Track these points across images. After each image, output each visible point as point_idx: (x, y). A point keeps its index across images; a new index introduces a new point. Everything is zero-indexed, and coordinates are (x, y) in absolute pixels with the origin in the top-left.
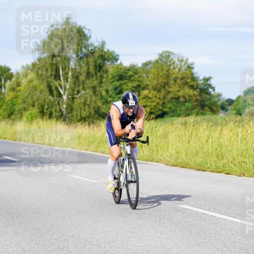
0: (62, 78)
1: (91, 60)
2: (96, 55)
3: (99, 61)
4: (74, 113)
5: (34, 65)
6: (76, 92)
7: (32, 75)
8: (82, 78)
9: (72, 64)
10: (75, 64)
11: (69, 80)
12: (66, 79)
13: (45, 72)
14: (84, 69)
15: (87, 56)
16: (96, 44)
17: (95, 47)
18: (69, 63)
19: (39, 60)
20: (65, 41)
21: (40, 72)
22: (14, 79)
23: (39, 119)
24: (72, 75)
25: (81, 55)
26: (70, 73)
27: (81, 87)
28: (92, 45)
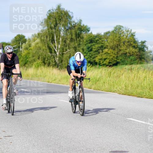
0: (56, 42)
1: (73, 31)
2: (76, 28)
3: (78, 32)
4: (63, 63)
5: (39, 34)
6: (65, 50)
7: (38, 40)
8: (68, 42)
9: (62, 33)
10: (63, 33)
11: (60, 43)
12: (58, 43)
13: (45, 38)
14: (69, 36)
15: (70, 28)
16: (76, 21)
17: (76, 23)
18: (60, 33)
19: (42, 31)
20: (57, 19)
21: (42, 38)
22: (27, 42)
23: (42, 67)
24: (62, 40)
25: (67, 28)
26: (61, 39)
27: (67, 47)
28: (74, 22)
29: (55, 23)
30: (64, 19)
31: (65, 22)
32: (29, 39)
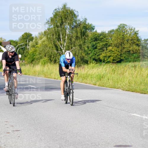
0: (62, 40)
1: (78, 29)
2: (82, 26)
3: (83, 30)
5: (45, 32)
6: (70, 48)
7: (44, 38)
8: (73, 40)
9: (68, 32)
11: (66, 41)
12: (64, 41)
13: (52, 36)
14: (74, 35)
15: (76, 27)
16: (81, 20)
17: (81, 22)
18: (66, 31)
19: (49, 29)
20: (63, 18)
21: (49, 36)
22: (34, 40)
23: (48, 64)
24: (68, 38)
25: (72, 26)
26: (66, 37)
27: (73, 45)
28: (79, 20)
29: (60, 21)
30: (69, 18)
31: (71, 20)
32: (36, 37)
